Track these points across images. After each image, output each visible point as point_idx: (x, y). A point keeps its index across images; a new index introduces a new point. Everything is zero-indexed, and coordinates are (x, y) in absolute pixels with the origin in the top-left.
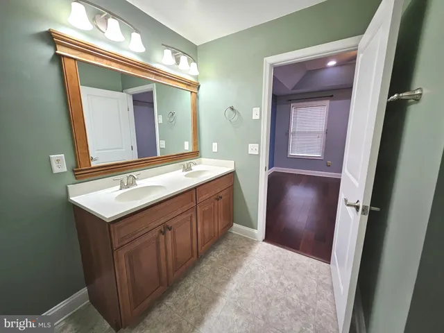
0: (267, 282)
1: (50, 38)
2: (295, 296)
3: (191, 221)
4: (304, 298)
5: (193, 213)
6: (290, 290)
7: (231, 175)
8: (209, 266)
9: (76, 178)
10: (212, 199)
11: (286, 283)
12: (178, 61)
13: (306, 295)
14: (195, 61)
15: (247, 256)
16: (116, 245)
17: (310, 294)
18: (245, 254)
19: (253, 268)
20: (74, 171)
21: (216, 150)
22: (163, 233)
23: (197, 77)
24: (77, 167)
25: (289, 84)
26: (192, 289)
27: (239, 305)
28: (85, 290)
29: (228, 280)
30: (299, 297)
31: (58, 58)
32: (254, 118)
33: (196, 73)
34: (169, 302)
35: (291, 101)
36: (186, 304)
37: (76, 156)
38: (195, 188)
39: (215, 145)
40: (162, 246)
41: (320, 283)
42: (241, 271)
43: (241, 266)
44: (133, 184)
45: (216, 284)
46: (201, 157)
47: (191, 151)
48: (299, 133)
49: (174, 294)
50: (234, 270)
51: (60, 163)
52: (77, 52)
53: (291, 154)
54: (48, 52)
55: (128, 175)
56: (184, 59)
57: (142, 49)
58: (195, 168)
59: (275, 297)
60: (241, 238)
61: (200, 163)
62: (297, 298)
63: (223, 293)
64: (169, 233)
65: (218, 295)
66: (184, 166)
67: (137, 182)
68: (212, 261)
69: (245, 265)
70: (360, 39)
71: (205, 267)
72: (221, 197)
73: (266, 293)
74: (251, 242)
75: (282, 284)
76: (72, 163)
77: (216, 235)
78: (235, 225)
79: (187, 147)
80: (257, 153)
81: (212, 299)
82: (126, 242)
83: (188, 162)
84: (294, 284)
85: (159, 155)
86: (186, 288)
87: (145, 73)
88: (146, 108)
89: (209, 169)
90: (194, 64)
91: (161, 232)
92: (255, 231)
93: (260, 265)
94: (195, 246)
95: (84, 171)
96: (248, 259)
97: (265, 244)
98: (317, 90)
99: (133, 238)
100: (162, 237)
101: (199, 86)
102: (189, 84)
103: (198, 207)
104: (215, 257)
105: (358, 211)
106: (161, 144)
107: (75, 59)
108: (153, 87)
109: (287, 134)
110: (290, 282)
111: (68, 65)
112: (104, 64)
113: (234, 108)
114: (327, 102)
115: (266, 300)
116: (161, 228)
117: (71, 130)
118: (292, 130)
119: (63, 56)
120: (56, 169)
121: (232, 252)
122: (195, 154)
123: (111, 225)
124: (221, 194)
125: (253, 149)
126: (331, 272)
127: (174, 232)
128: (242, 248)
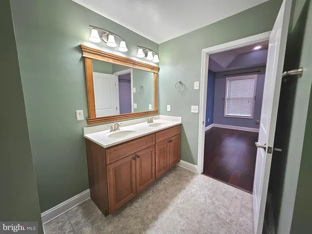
0: (202, 200)
1: (80, 49)
2: (223, 212)
3: (151, 154)
4: (230, 214)
5: (153, 149)
6: (219, 208)
7: (180, 126)
8: (163, 186)
9: (88, 124)
10: (166, 141)
11: (216, 203)
12: (146, 55)
13: (231, 213)
14: (157, 54)
15: (189, 182)
16: (108, 162)
17: (234, 212)
18: (188, 181)
19: (193, 190)
20: (87, 120)
21: (169, 110)
22: (134, 159)
23: (158, 64)
24: (89, 118)
25: (224, 64)
26: (151, 198)
27: (182, 212)
28: (88, 190)
29: (175, 196)
30: (226, 213)
31: (83, 59)
32: (195, 88)
33: (158, 61)
34: (136, 204)
35: (226, 76)
36: (147, 207)
37: (88, 112)
38: (155, 133)
39: (169, 106)
40: (133, 167)
41: (243, 206)
42: (184, 192)
43: (184, 188)
44: (118, 129)
45: (167, 198)
46: (159, 114)
47: (153, 110)
48: (233, 99)
49: (140, 200)
50: (180, 190)
51: (81, 115)
52: (93, 55)
53: (227, 114)
54: (79, 56)
55: (115, 123)
56: (150, 53)
57: (126, 50)
58: (155, 121)
59: (208, 211)
60: (185, 170)
61: (159, 118)
62: (224, 213)
63: (171, 203)
64: (138, 159)
65: (168, 204)
66: (148, 119)
67: (120, 128)
68: (164, 183)
69: (188, 188)
70: (270, 33)
71: (160, 186)
72: (172, 141)
73: (202, 207)
74: (193, 174)
75: (213, 203)
76: (87, 115)
77: (168, 166)
78: (181, 161)
79: (151, 108)
80: (197, 112)
81: (165, 206)
82: (113, 161)
83: (151, 117)
84: (223, 204)
85: (133, 112)
86: (147, 198)
87: (127, 64)
88: (126, 84)
89: (164, 122)
90: (156, 56)
91: (133, 158)
92: (196, 166)
93: (198, 189)
94: (153, 171)
95: (92, 120)
96: (190, 185)
97: (203, 176)
98: (246, 67)
99: (118, 159)
100: (133, 161)
101: (159, 69)
102: (153, 68)
103: (156, 146)
104: (166, 180)
105: (265, 151)
106: (134, 106)
107: (91, 59)
108: (131, 71)
109: (224, 99)
110: (220, 203)
111: (88, 62)
112: (105, 60)
113: (182, 82)
114: (256, 76)
115: (201, 212)
116: (133, 156)
117: (87, 97)
118: (227, 96)
119: (86, 57)
120: (79, 118)
121: (178, 179)
122: (156, 112)
123: (106, 150)
124: (172, 139)
125: (194, 109)
126: (252, 200)
127: (141, 160)
128: (186, 177)
